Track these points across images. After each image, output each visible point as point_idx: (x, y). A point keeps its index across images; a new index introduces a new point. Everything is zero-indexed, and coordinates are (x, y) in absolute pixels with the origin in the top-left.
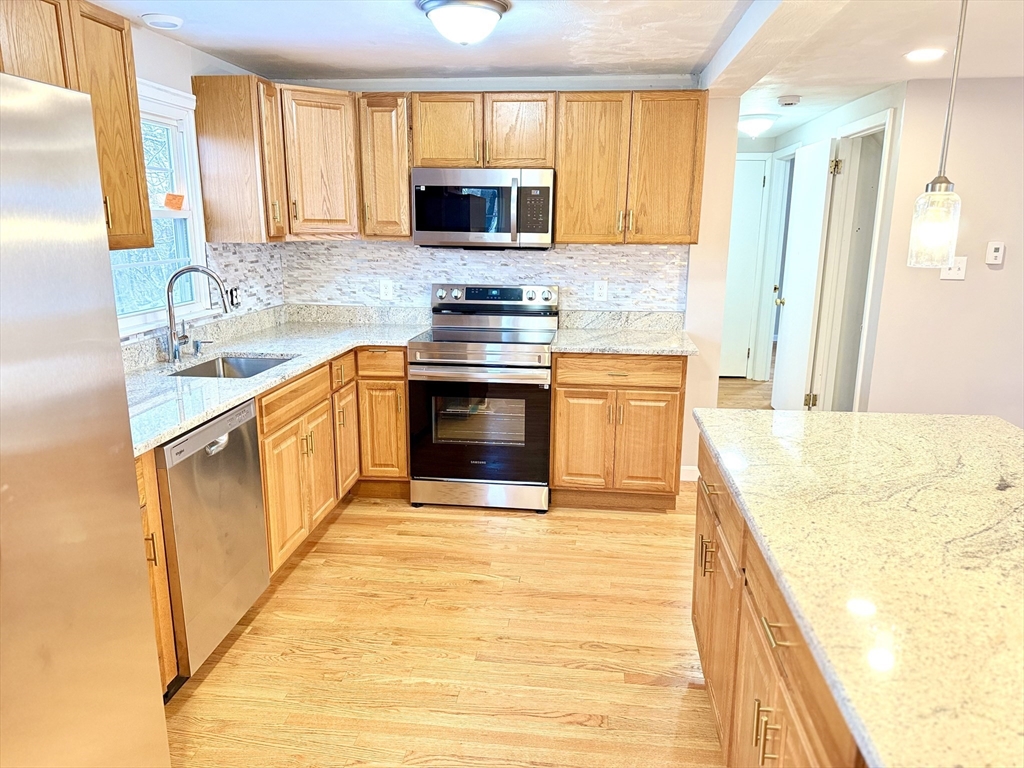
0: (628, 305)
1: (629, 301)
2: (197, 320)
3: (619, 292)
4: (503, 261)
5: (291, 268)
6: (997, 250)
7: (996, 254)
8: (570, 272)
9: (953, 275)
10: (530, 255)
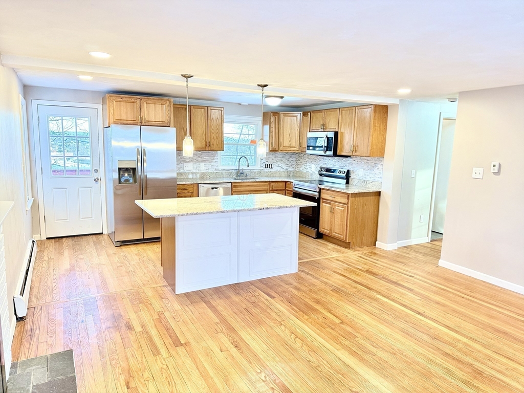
0: (368, 178)
1: (368, 177)
2: (254, 170)
3: (367, 174)
4: (338, 160)
5: (297, 160)
6: (494, 166)
7: (494, 168)
8: (354, 165)
9: (478, 176)
10: (345, 159)
